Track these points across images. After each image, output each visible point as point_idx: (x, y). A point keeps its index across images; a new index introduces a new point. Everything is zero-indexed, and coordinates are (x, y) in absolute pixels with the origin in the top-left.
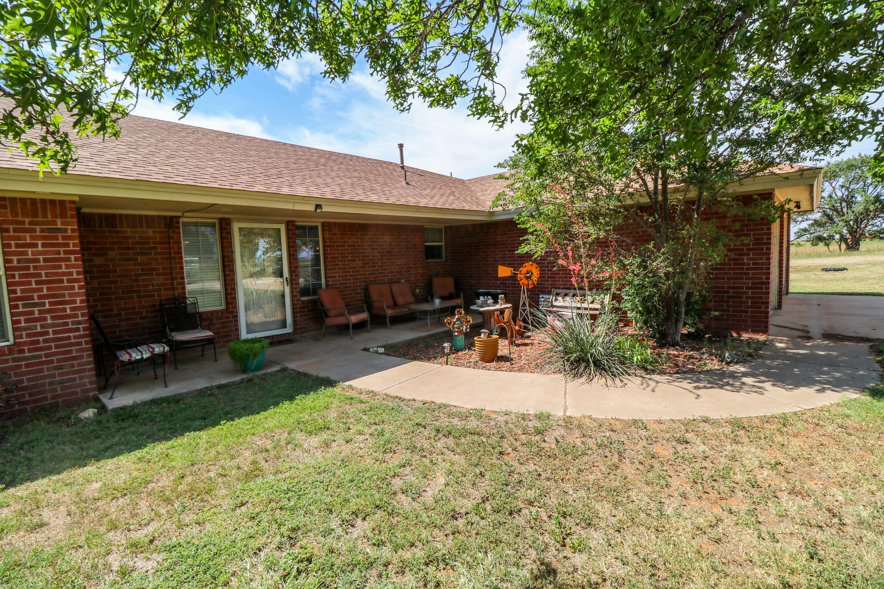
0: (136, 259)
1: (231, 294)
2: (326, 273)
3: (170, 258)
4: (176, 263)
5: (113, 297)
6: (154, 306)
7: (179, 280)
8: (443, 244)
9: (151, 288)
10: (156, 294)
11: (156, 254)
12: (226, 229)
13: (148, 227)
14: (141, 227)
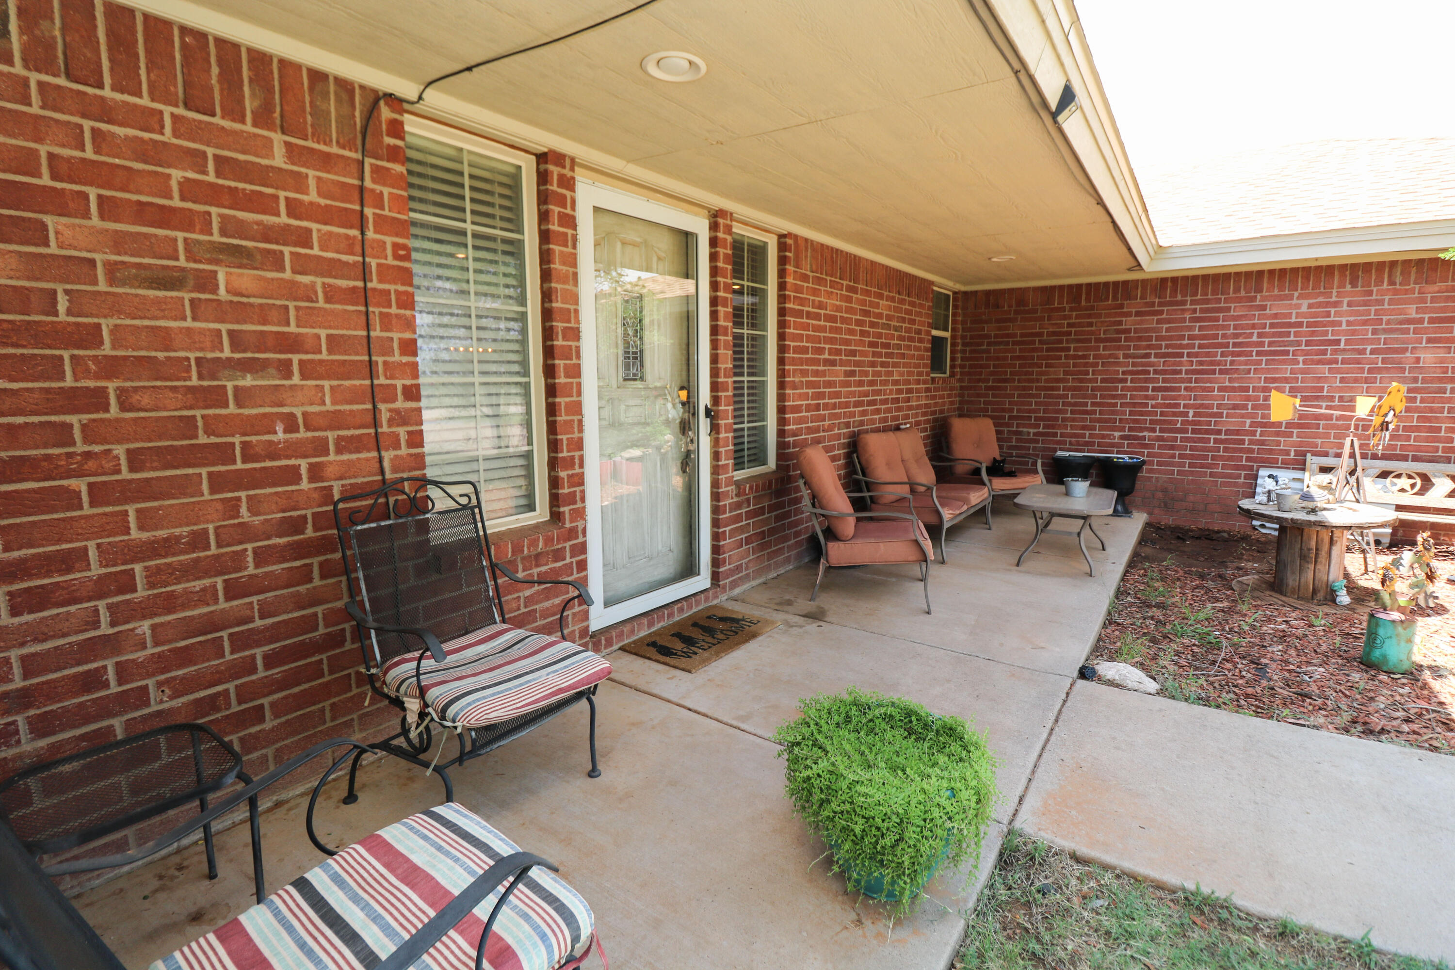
0: (207, 282)
1: (570, 463)
2: (781, 398)
3: (365, 296)
4: (387, 322)
5: (81, 485)
6: (296, 526)
7: (400, 404)
8: (947, 334)
9: (281, 435)
10: (304, 464)
11: (302, 265)
12: (562, 201)
13: (263, 118)
14: (236, 113)
